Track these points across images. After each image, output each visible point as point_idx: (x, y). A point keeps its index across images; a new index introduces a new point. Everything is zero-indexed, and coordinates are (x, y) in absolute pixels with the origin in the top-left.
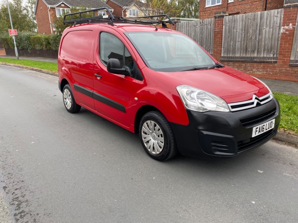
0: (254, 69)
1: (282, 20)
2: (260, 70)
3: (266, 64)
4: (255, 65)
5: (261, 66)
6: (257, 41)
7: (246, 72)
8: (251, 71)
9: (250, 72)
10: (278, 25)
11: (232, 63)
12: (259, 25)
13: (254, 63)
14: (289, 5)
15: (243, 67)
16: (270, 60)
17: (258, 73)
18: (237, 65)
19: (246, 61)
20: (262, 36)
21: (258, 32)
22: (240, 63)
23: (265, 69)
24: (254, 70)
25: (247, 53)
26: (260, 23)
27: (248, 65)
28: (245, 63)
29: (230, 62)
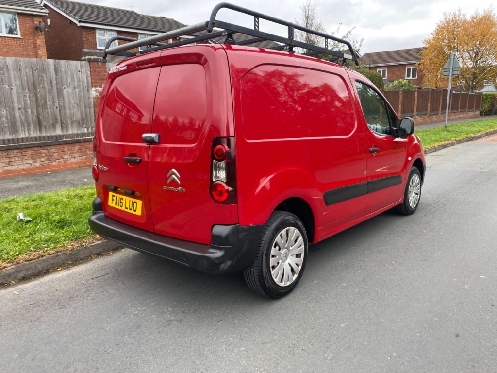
0: (65, 155)
1: (90, 79)
2: (75, 155)
3: (82, 144)
4: (66, 148)
5: (77, 148)
6: (57, 107)
7: (51, 162)
8: (61, 160)
9: (59, 162)
10: (86, 86)
11: (17, 151)
12: (54, 82)
13: (62, 146)
14: (97, 59)
15: (43, 155)
16: (87, 138)
17: (73, 160)
18: (29, 154)
19: (49, 144)
20: (64, 100)
21: (55, 93)
22: (36, 149)
23: (83, 152)
24: (65, 157)
25: (43, 129)
26: (56, 79)
27: (54, 149)
28: (46, 147)
29: (12, 151)
